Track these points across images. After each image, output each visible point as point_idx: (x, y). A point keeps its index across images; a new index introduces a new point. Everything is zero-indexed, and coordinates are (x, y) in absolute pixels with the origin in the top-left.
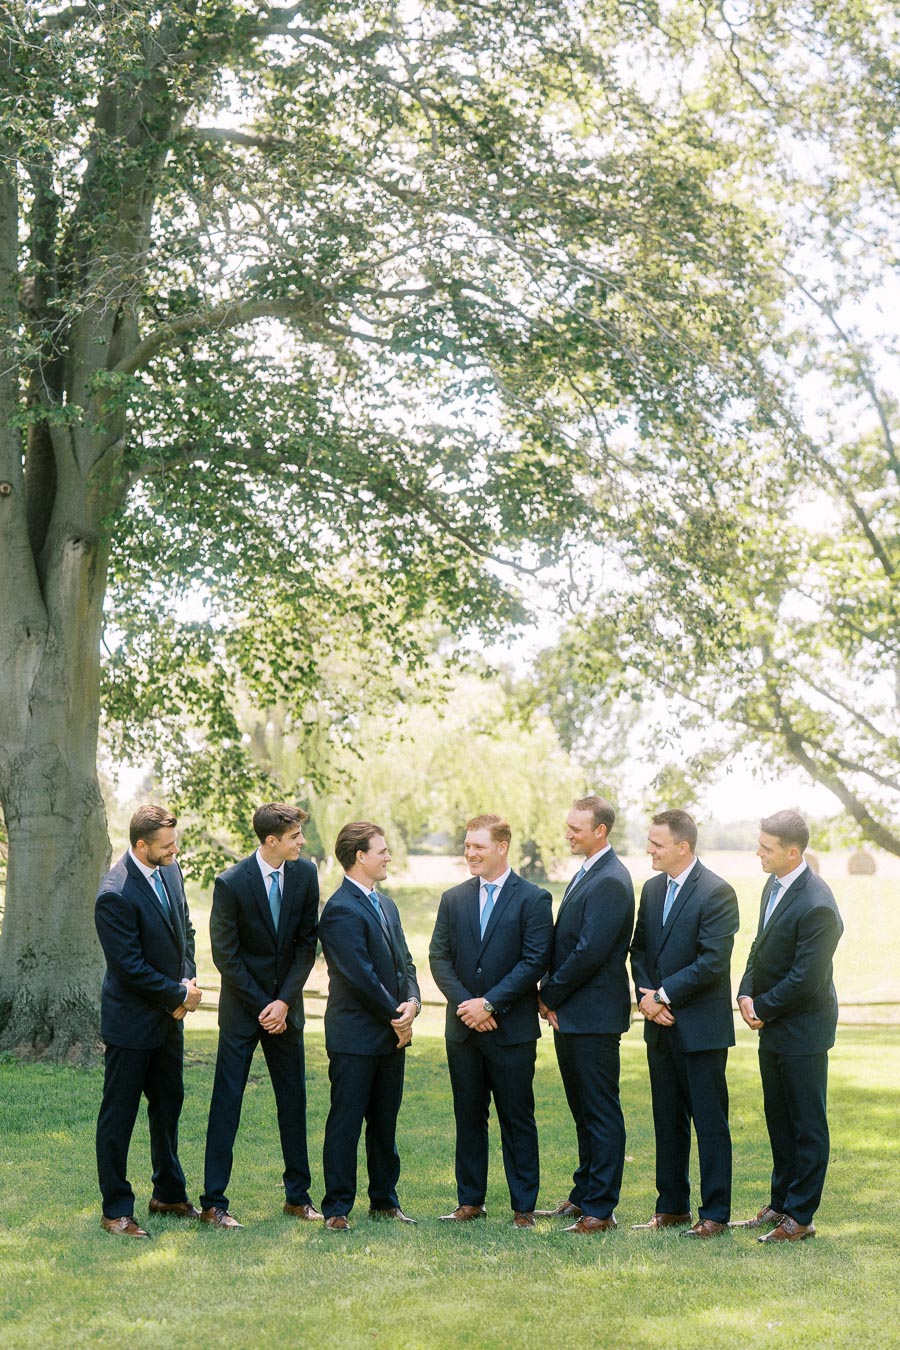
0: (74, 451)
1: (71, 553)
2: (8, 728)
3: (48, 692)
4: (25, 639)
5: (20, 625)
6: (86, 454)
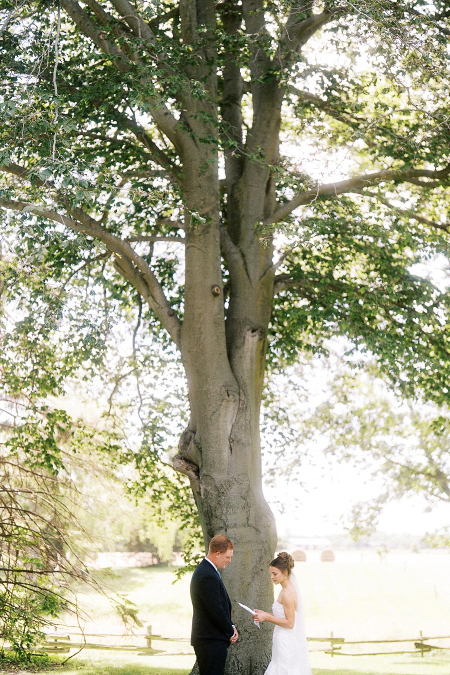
1: (250, 339)
2: (213, 461)
3: (242, 436)
4: (227, 397)
5: (223, 388)
6: (255, 272)
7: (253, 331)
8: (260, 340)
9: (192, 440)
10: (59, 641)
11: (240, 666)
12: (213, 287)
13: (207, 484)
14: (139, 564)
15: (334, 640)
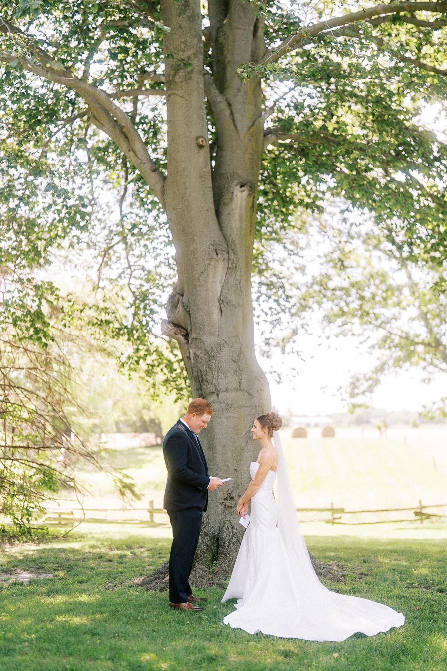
0: (234, 120)
1: (239, 194)
2: (203, 324)
3: (232, 297)
4: (215, 257)
5: (211, 247)
6: (243, 123)
7: (242, 187)
8: (250, 195)
9: (180, 303)
10: (62, 516)
11: (235, 531)
12: (197, 138)
13: (197, 348)
14: (143, 444)
15: (333, 511)
